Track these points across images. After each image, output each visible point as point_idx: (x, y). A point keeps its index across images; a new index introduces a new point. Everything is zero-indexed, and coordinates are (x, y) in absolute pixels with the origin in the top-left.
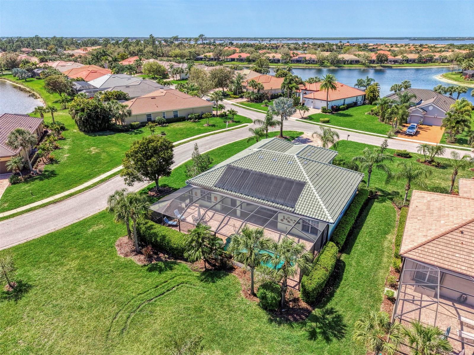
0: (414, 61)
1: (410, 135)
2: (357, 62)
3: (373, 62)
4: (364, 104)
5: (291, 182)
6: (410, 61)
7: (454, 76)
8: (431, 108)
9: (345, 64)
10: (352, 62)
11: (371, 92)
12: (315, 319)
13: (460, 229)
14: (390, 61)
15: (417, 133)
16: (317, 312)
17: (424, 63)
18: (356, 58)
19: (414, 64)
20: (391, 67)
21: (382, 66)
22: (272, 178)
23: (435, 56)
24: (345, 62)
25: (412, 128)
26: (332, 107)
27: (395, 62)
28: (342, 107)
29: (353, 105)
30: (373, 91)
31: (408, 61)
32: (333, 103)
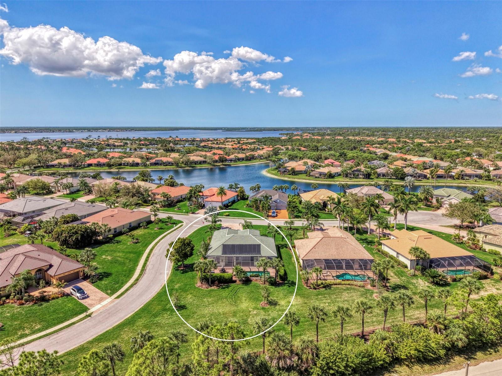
0: (243, 159)
1: (274, 217)
2: (204, 162)
3: (216, 161)
5: (254, 245)
6: (241, 159)
7: (273, 172)
8: (278, 201)
9: (195, 164)
10: (201, 163)
12: (286, 283)
13: (314, 247)
14: (228, 160)
15: (277, 216)
16: (286, 282)
17: (250, 160)
18: (202, 159)
19: (244, 162)
20: (230, 165)
22: (246, 245)
24: (196, 163)
25: (274, 213)
26: (224, 206)
27: (231, 160)
28: (229, 204)
29: (234, 202)
30: (242, 192)
31: (239, 159)
32: (224, 203)
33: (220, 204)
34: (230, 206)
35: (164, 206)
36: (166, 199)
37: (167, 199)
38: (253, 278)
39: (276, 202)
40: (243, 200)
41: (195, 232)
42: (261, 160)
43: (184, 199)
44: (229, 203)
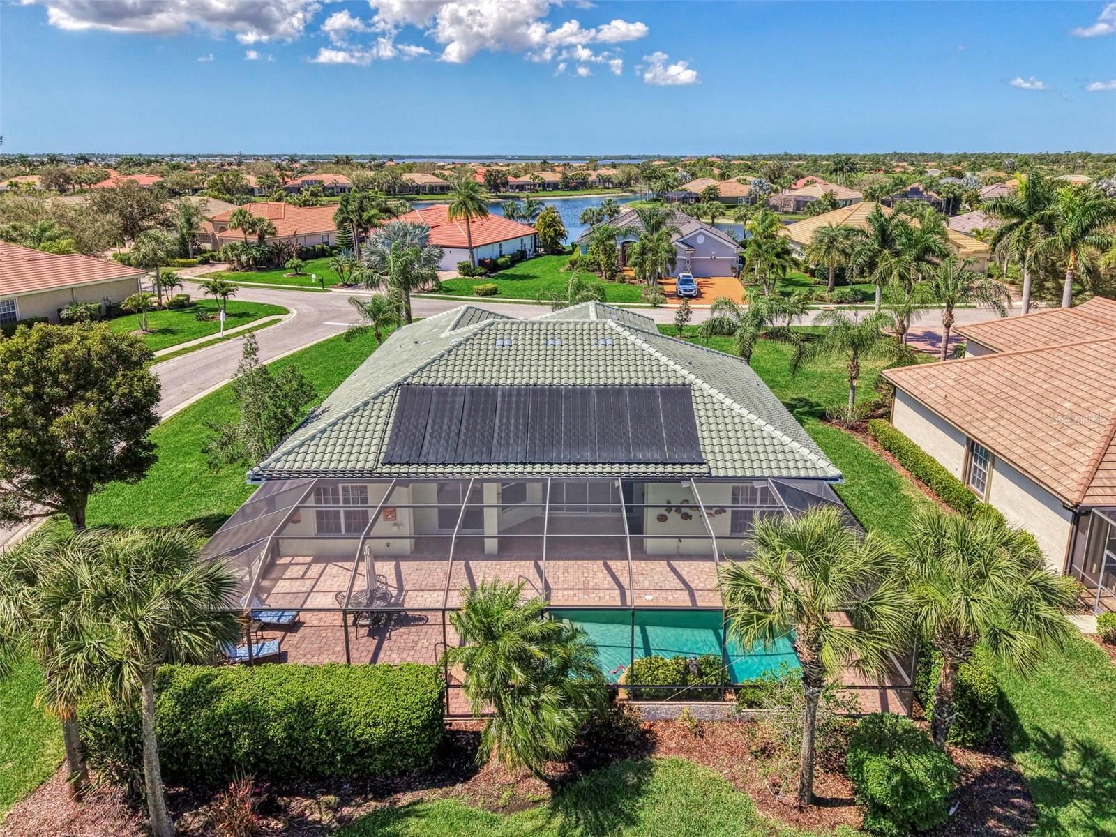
0: (554, 186)
1: (690, 297)
2: (444, 189)
4: (539, 256)
5: (643, 394)
6: (549, 185)
8: (700, 240)
9: (418, 193)
10: (432, 190)
11: (549, 226)
14: (512, 187)
17: (575, 188)
18: (440, 181)
19: (558, 191)
21: (500, 197)
22: (580, 394)
23: (589, 175)
24: (419, 189)
25: (686, 281)
26: (482, 263)
27: (521, 187)
28: (501, 260)
29: (520, 257)
30: (553, 224)
31: (545, 186)
32: (480, 254)
33: (464, 257)
34: (508, 267)
35: (246, 267)
36: (254, 239)
37: (261, 238)
38: (663, 708)
39: (690, 247)
40: (553, 254)
41: (317, 346)
42: (607, 191)
43: (333, 248)
44: (502, 256)
